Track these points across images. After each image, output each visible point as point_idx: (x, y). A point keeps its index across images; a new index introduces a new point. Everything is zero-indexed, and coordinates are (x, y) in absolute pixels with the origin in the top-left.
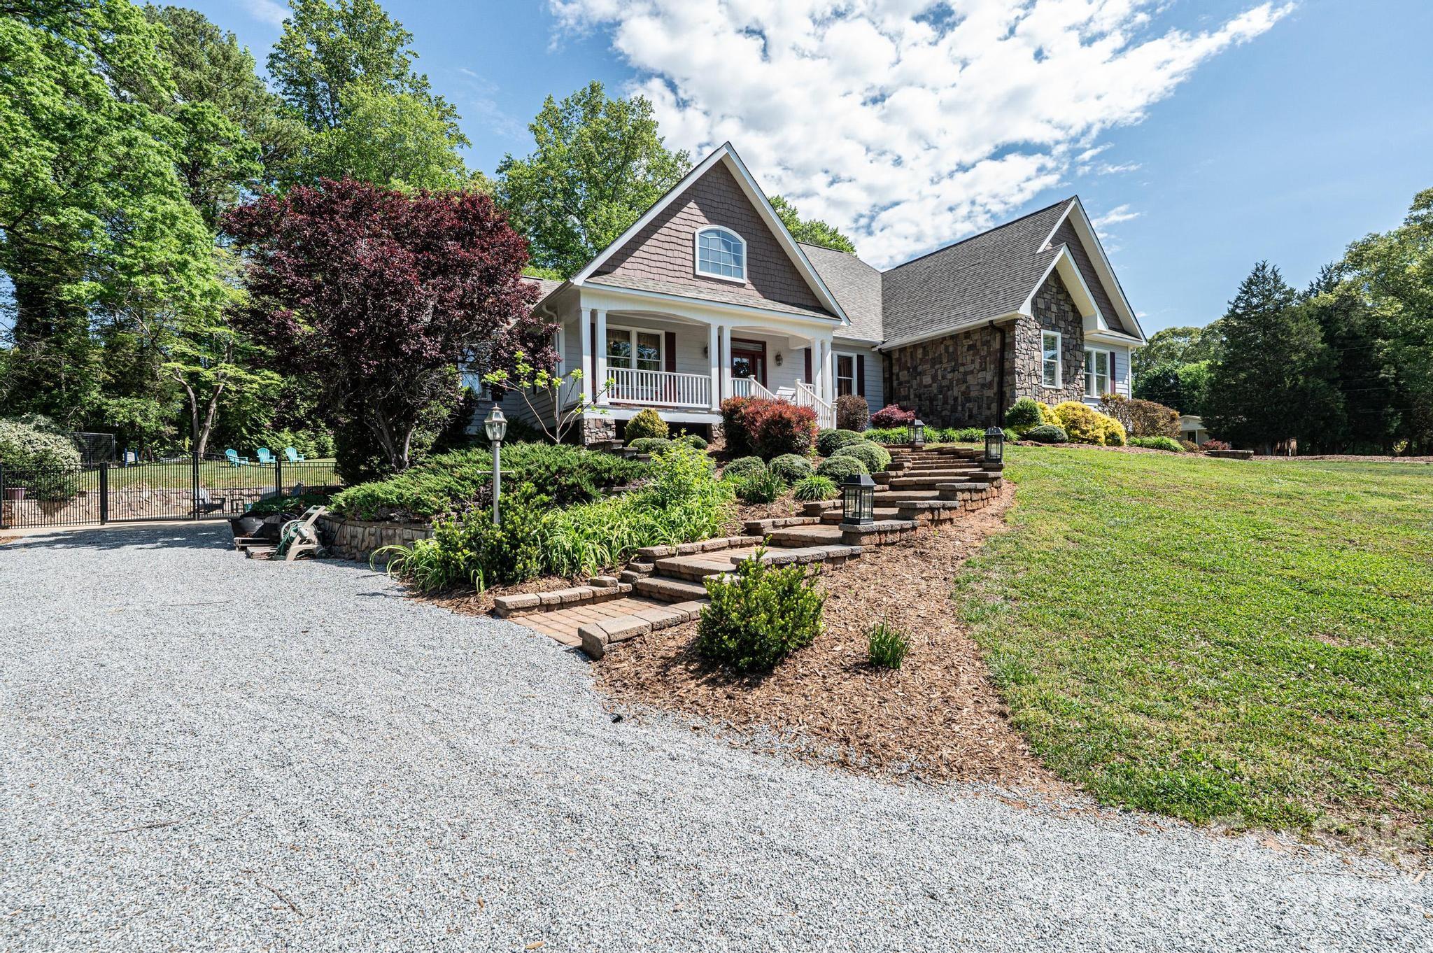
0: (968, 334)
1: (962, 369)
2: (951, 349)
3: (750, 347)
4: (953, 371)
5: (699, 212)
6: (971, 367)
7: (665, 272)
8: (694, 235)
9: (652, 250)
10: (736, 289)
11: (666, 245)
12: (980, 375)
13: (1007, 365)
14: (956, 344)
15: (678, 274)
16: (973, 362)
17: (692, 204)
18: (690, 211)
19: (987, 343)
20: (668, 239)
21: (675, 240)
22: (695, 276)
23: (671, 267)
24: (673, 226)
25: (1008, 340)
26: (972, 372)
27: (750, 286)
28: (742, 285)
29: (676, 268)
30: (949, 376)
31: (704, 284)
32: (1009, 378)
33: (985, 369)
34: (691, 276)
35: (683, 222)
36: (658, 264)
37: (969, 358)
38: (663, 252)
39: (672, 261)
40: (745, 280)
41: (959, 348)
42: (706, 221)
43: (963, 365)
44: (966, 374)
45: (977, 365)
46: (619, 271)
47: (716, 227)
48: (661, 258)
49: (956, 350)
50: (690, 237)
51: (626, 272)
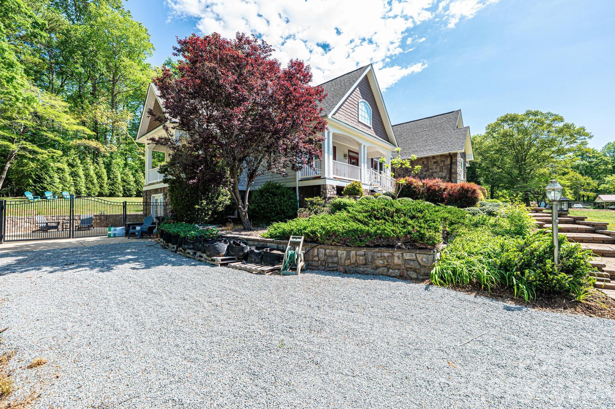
0: (434, 157)
1: (431, 171)
2: (425, 163)
4: (426, 171)
5: (360, 94)
6: (436, 170)
7: (350, 118)
12: (440, 173)
13: (453, 170)
14: (428, 160)
16: (436, 168)
19: (443, 161)
22: (359, 122)
23: (352, 116)
25: (453, 161)
26: (436, 172)
27: (372, 129)
28: (370, 128)
30: (424, 173)
32: (454, 176)
33: (442, 171)
34: (357, 121)
36: (348, 114)
37: (434, 167)
39: (352, 113)
40: (371, 126)
41: (430, 163)
42: (362, 98)
43: (431, 169)
44: (433, 173)
45: (439, 170)
47: (364, 101)
48: (349, 111)
49: (428, 163)
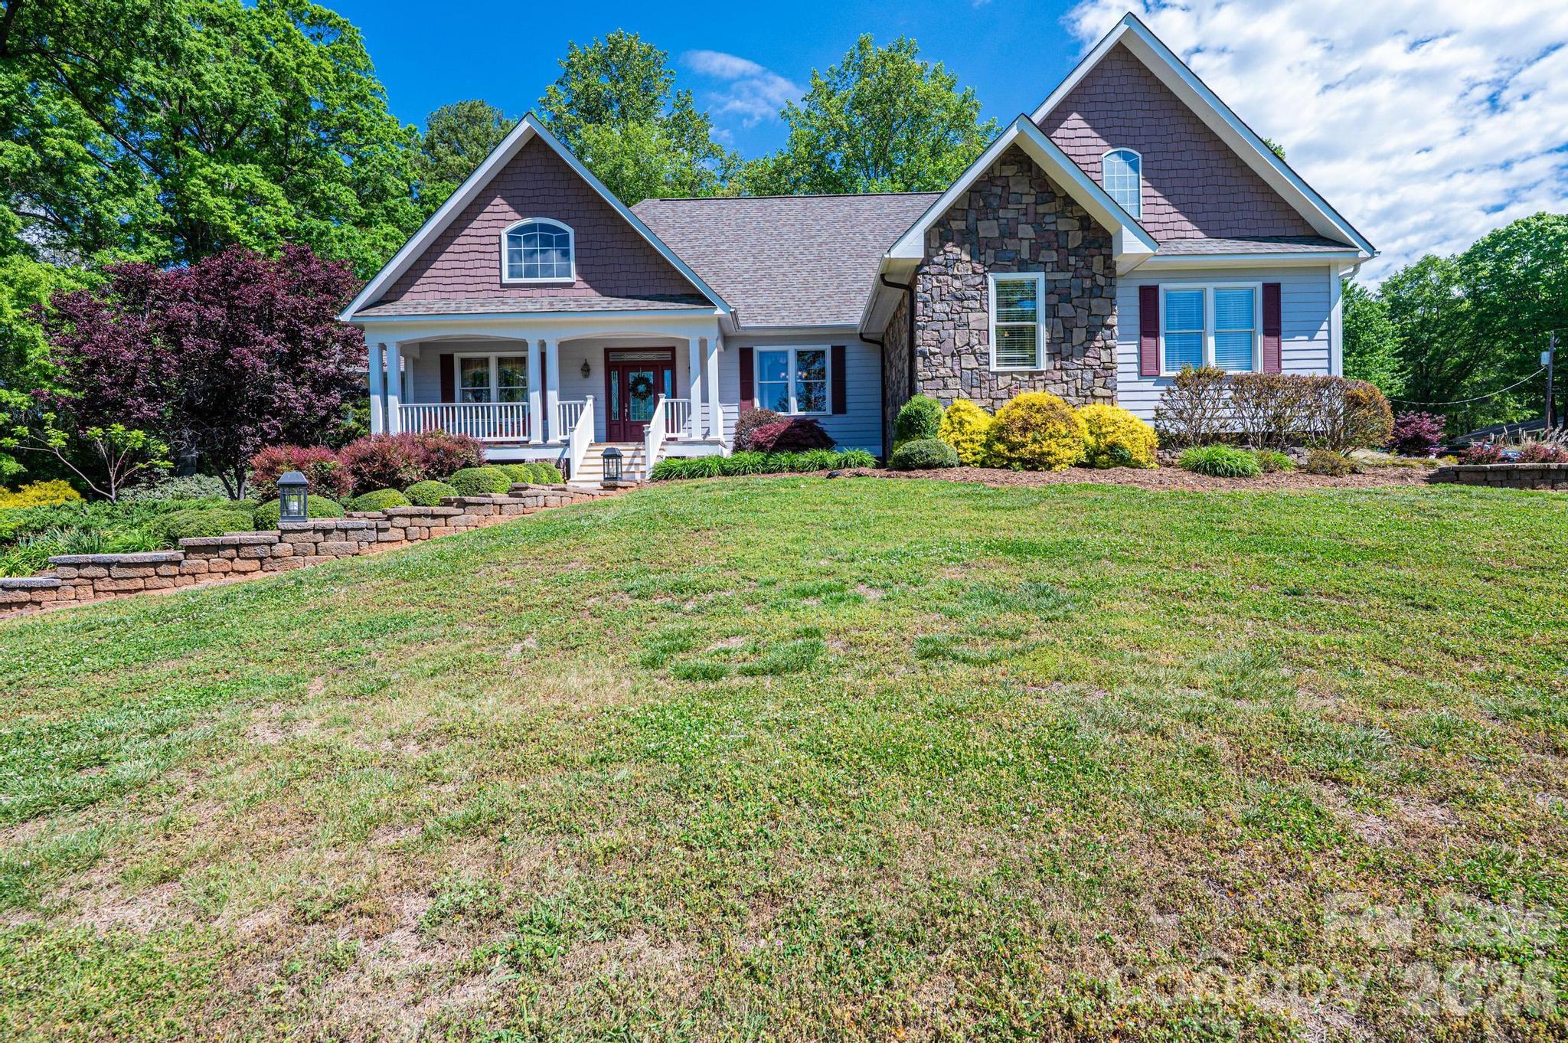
3: (652, 356)
5: (507, 208)
7: (464, 287)
8: (500, 236)
9: (447, 265)
10: (561, 292)
11: (463, 257)
15: (480, 287)
17: (498, 201)
18: (496, 209)
20: (467, 248)
21: (476, 248)
22: (502, 285)
23: (469, 280)
24: (473, 232)
25: (914, 302)
27: (583, 284)
28: (570, 285)
29: (477, 280)
31: (514, 293)
32: (915, 364)
34: (497, 287)
35: (486, 224)
36: (454, 280)
38: (462, 265)
39: (472, 272)
40: (574, 278)
42: (518, 216)
46: (407, 297)
47: (529, 221)
48: (458, 272)
50: (495, 240)
51: (415, 296)
